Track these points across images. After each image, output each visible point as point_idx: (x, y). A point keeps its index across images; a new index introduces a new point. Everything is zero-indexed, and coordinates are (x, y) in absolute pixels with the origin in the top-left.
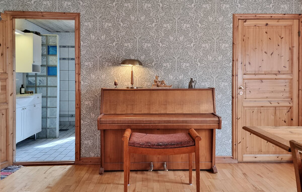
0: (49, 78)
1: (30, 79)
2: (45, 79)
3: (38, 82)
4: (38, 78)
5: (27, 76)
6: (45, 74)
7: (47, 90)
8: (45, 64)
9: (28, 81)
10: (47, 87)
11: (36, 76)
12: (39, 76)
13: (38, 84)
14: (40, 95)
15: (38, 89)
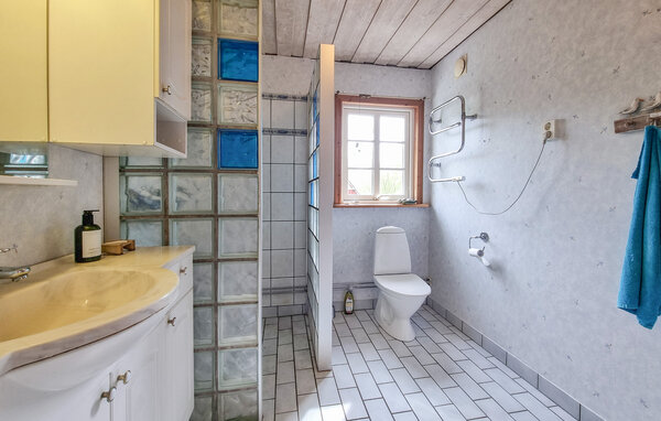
0: (225, 180)
1: (137, 183)
2: (205, 181)
3: (174, 195)
4: (175, 180)
5: (122, 170)
6: (206, 160)
7: (215, 231)
8: (206, 116)
9: (129, 192)
10: (215, 216)
11: (165, 169)
12: (178, 171)
13: (173, 208)
14: (185, 257)
15: (175, 228)
